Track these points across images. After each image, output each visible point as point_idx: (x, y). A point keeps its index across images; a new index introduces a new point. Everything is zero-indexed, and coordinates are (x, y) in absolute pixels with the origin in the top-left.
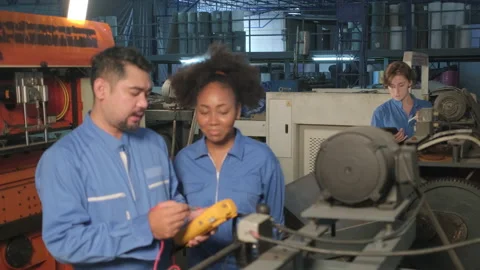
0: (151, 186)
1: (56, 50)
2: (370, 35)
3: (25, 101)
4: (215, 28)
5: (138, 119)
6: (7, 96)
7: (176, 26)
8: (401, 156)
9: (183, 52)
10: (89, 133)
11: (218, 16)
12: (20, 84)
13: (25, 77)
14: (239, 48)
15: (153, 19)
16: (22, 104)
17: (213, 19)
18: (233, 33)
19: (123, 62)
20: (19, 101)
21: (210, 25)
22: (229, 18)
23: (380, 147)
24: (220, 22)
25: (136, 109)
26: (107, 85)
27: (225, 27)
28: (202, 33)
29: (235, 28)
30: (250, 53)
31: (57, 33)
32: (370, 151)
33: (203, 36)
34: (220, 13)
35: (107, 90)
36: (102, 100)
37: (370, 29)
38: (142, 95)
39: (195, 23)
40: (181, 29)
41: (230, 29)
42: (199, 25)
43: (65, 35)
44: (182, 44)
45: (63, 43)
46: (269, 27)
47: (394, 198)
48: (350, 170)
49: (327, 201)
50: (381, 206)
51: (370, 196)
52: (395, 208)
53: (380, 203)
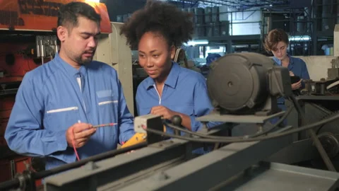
0: (100, 104)
2: (321, 20)
3: (43, 55)
4: (207, 19)
5: (90, 55)
6: (33, 53)
8: (273, 73)
10: (58, 65)
11: (209, 11)
13: (43, 39)
14: (224, 33)
16: (41, 57)
17: (206, 13)
18: (220, 22)
19: (76, 15)
20: (38, 55)
21: (204, 17)
22: (217, 11)
23: (254, 65)
24: (211, 15)
25: (88, 49)
26: (66, 30)
27: (214, 17)
28: (198, 23)
29: (222, 18)
30: (232, 36)
32: (246, 68)
33: (198, 25)
34: (211, 8)
35: (66, 35)
36: (63, 41)
37: (321, 16)
38: (91, 38)
41: (218, 19)
42: (196, 17)
46: (250, 19)
47: (269, 107)
48: (232, 84)
49: (218, 110)
50: (257, 113)
51: (247, 104)
52: (268, 114)
53: (257, 111)
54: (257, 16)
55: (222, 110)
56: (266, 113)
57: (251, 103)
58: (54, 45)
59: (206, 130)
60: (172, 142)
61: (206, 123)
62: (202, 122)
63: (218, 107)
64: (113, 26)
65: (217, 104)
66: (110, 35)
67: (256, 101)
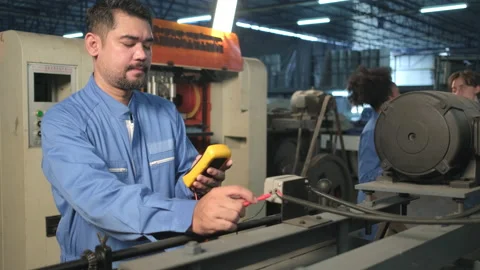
1: (182, 52)
4: (364, 63)
7: (329, 62)
9: (334, 85)
11: (367, 54)
12: (151, 81)
13: (156, 75)
15: (313, 58)
17: (362, 57)
21: (359, 60)
22: (377, 55)
23: (451, 108)
24: (368, 59)
25: (134, 63)
27: (373, 62)
29: (383, 63)
31: (185, 37)
32: (439, 114)
34: (369, 51)
36: (97, 57)
38: (139, 46)
39: (346, 60)
40: (334, 65)
41: (378, 64)
42: (349, 61)
43: (192, 40)
44: (334, 78)
45: (189, 46)
46: (419, 66)
47: (472, 174)
48: (414, 137)
49: (388, 175)
50: (452, 183)
51: (437, 168)
52: (471, 186)
53: (453, 180)
54: (429, 63)
55: (395, 176)
56: (467, 183)
57: (445, 167)
58: (169, 82)
59: (371, 203)
60: (320, 218)
61: (371, 193)
62: (364, 191)
63: (391, 170)
64: (246, 63)
65: (389, 166)
66: (240, 74)
67: (452, 163)
